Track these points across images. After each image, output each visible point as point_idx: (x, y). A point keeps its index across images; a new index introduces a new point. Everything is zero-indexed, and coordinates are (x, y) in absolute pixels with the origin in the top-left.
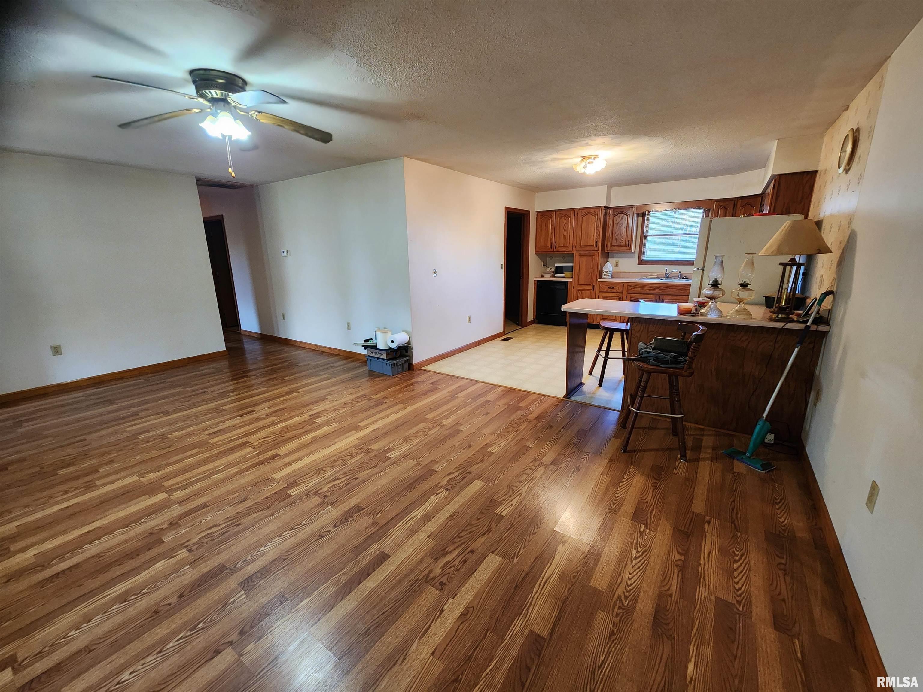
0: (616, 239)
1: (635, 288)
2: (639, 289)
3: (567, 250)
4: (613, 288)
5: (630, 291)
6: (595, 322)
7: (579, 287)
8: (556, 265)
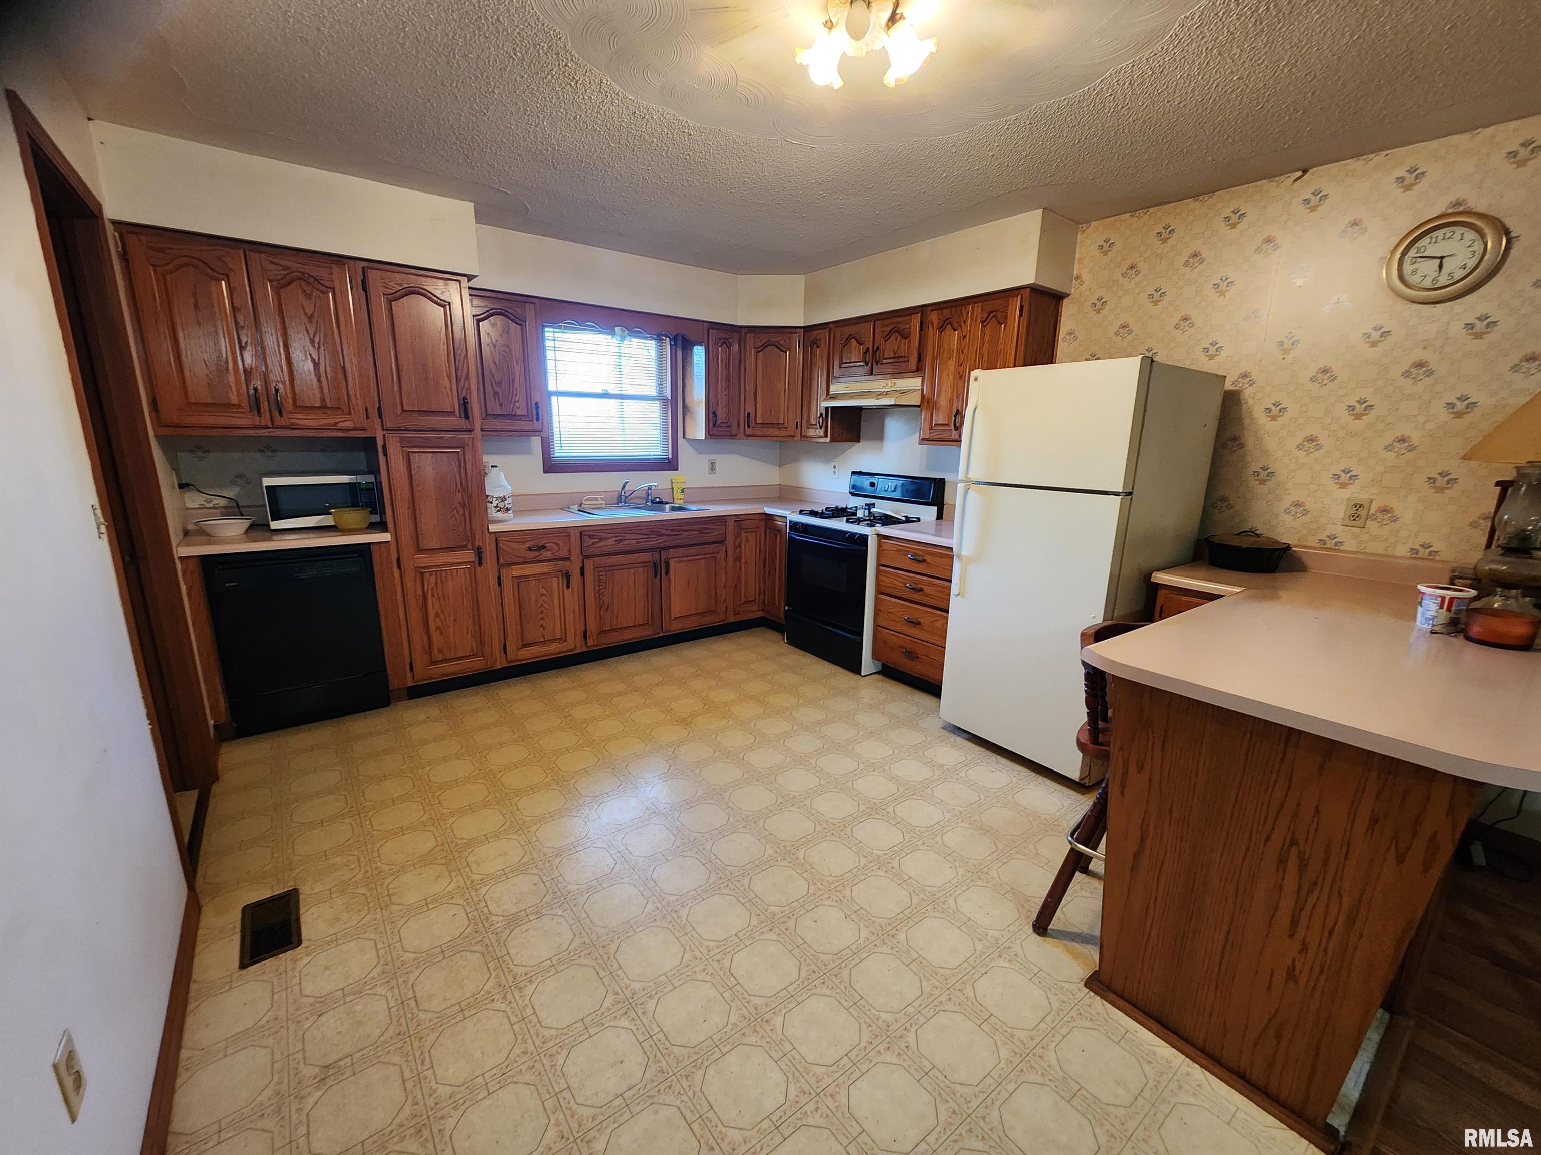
0: (496, 393)
1: (601, 540)
2: (611, 542)
3: (341, 425)
4: (544, 547)
5: (590, 552)
6: (498, 663)
7: (424, 560)
8: (268, 482)
